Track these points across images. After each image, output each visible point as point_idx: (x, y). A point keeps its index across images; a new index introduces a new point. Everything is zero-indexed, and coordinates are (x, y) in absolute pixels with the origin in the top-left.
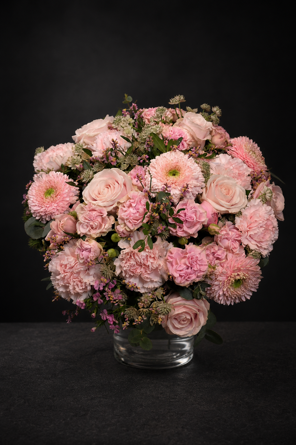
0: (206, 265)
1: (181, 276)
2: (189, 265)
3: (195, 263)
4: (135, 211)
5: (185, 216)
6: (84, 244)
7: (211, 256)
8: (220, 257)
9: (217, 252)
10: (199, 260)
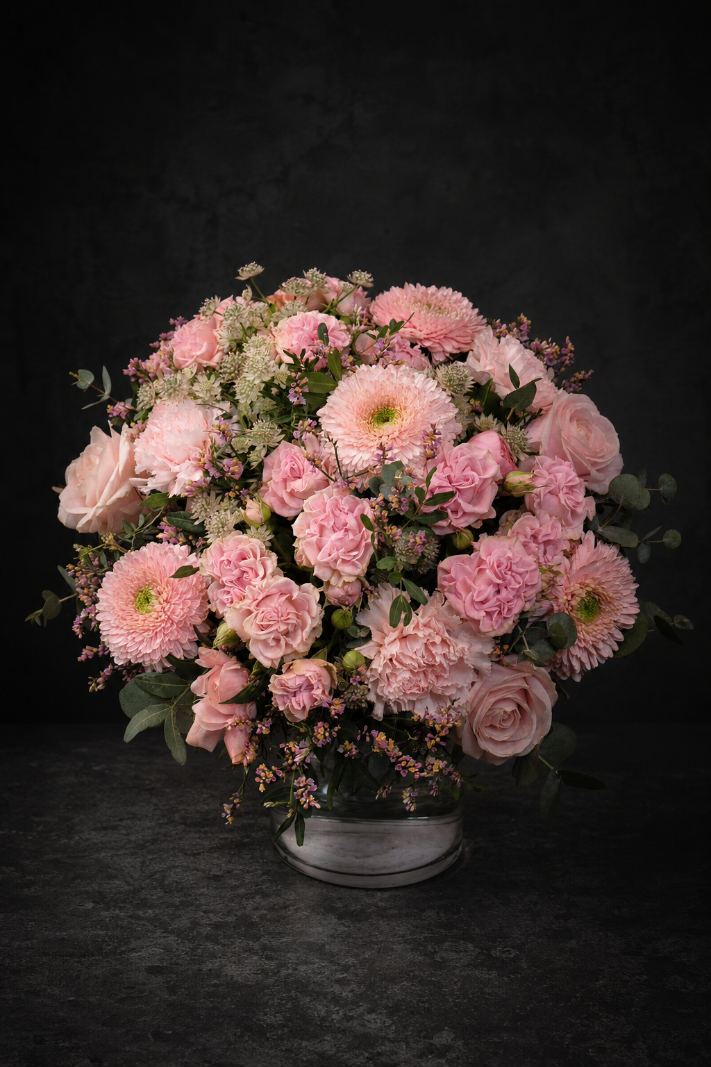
0: (535, 570)
1: (489, 614)
2: (500, 582)
3: (510, 573)
4: (340, 534)
5: (451, 483)
6: (289, 682)
7: (533, 545)
8: (552, 538)
9: (540, 530)
10: (516, 564)
